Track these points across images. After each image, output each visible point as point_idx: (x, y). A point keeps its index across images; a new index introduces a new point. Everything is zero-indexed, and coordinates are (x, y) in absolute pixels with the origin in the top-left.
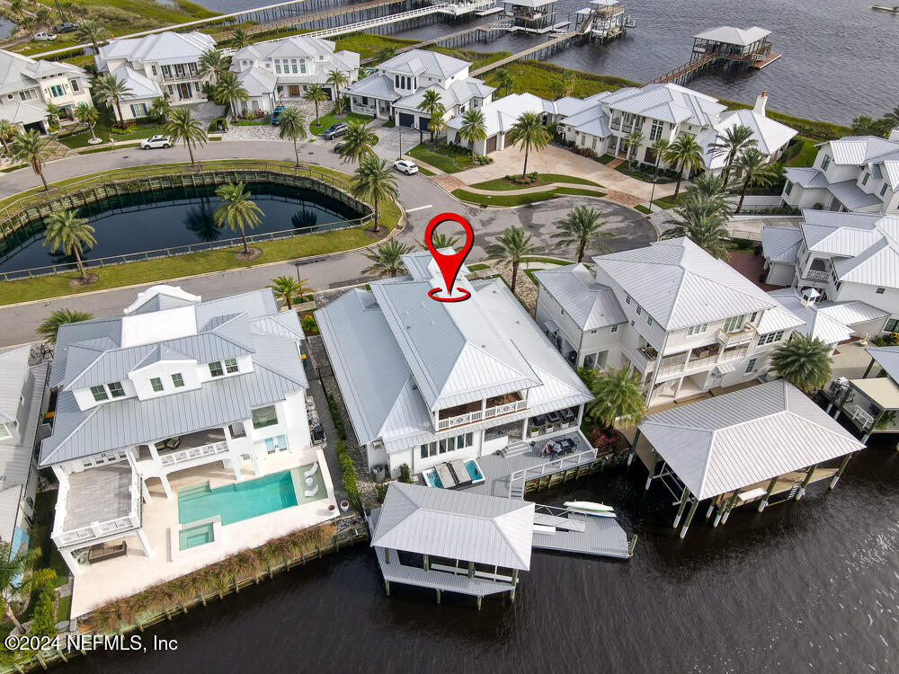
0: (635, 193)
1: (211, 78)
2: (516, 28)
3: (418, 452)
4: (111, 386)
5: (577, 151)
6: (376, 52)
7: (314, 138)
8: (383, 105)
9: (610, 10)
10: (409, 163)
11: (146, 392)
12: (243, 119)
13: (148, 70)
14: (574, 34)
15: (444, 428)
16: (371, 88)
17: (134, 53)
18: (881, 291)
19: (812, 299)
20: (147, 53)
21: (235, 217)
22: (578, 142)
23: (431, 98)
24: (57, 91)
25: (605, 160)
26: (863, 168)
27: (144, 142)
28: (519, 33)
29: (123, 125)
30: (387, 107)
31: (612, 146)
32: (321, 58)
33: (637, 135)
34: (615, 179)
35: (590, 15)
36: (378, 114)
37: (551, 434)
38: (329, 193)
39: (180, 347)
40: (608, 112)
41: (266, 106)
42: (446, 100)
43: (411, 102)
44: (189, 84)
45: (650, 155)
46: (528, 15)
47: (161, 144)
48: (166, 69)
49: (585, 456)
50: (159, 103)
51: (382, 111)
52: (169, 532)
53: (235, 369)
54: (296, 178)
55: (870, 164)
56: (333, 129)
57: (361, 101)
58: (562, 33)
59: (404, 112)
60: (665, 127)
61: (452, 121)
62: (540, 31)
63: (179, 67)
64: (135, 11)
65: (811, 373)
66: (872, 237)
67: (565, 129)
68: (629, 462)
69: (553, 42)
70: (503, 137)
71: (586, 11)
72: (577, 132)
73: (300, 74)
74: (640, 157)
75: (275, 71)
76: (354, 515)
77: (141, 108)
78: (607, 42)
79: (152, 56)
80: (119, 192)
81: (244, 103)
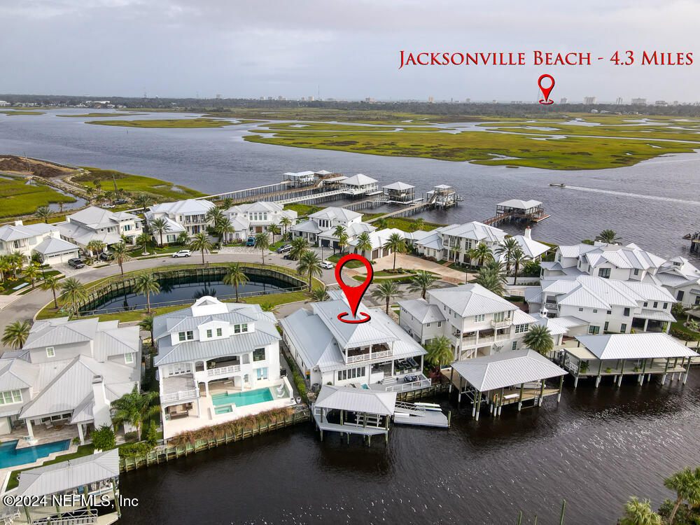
0: (458, 278)
1: (211, 223)
2: (390, 201)
3: (337, 375)
4: (188, 333)
5: (425, 258)
6: (305, 212)
7: (271, 252)
8: (312, 236)
9: (446, 191)
10: (328, 263)
11: (203, 337)
12: (230, 243)
13: (178, 218)
14: (425, 204)
15: (350, 362)
16: (305, 226)
17: (170, 209)
18: (581, 309)
19: (545, 313)
20: (177, 210)
21: (235, 279)
22: (426, 253)
23: (339, 230)
24: (128, 228)
25: (442, 262)
26: (578, 258)
27: (175, 254)
28: (392, 204)
29: (162, 246)
30: (314, 237)
31: (445, 255)
32: (276, 212)
33: (458, 247)
34: (447, 271)
35: (435, 194)
36: (309, 241)
37: (406, 373)
38: (282, 278)
39: (221, 317)
40: (441, 236)
41: (243, 237)
42: (348, 231)
43: (328, 233)
44: (199, 226)
45: (467, 259)
46: (398, 194)
47: (184, 255)
48: (188, 217)
49: (426, 383)
50: (183, 235)
51: (311, 239)
52: (209, 409)
53: (246, 330)
54: (262, 270)
55: (580, 257)
56: (283, 247)
57: (298, 234)
58: (418, 203)
59: (324, 239)
60: (473, 243)
61: (352, 241)
62: (405, 203)
63: (195, 217)
64: (161, 194)
65: (542, 342)
66: (575, 284)
67: (418, 247)
68: (450, 391)
69: (412, 208)
70: (382, 250)
71: (432, 192)
72: (425, 248)
73: (263, 220)
74: (461, 260)
75: (249, 219)
76: (303, 405)
77: (172, 239)
78: (446, 208)
79: (181, 211)
80: (161, 278)
81: (231, 235)
